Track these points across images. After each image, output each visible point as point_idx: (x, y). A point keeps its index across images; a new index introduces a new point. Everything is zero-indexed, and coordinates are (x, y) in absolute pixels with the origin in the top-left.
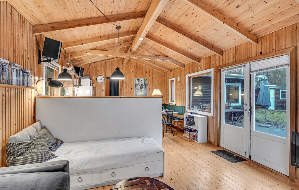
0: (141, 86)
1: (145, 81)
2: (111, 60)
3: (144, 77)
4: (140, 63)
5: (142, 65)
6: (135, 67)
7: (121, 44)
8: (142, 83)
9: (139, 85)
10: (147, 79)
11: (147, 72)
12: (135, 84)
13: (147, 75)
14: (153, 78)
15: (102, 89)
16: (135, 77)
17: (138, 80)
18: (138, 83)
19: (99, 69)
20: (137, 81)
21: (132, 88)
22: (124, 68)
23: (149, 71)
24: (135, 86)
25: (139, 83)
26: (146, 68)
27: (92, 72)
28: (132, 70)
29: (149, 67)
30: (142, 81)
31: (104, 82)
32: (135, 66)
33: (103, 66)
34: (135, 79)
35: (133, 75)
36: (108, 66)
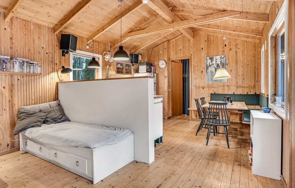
0: (216, 67)
1: (223, 59)
2: (175, 39)
3: (221, 53)
4: (213, 34)
5: (217, 36)
6: (206, 41)
7: (156, 16)
8: (218, 63)
9: (213, 66)
10: (225, 56)
11: (225, 45)
12: (207, 65)
13: (227, 49)
14: (236, 52)
15: (165, 75)
16: (206, 55)
17: (212, 59)
18: (211, 63)
19: (161, 52)
20: (210, 61)
21: (202, 72)
22: (192, 45)
23: (230, 43)
24: (207, 68)
25: (213, 63)
26: (224, 38)
27: (154, 58)
28: (202, 46)
29: (229, 36)
30: (218, 59)
31: (166, 68)
32: (206, 39)
33: (165, 49)
34: (207, 58)
35: (203, 53)
36: (172, 47)
